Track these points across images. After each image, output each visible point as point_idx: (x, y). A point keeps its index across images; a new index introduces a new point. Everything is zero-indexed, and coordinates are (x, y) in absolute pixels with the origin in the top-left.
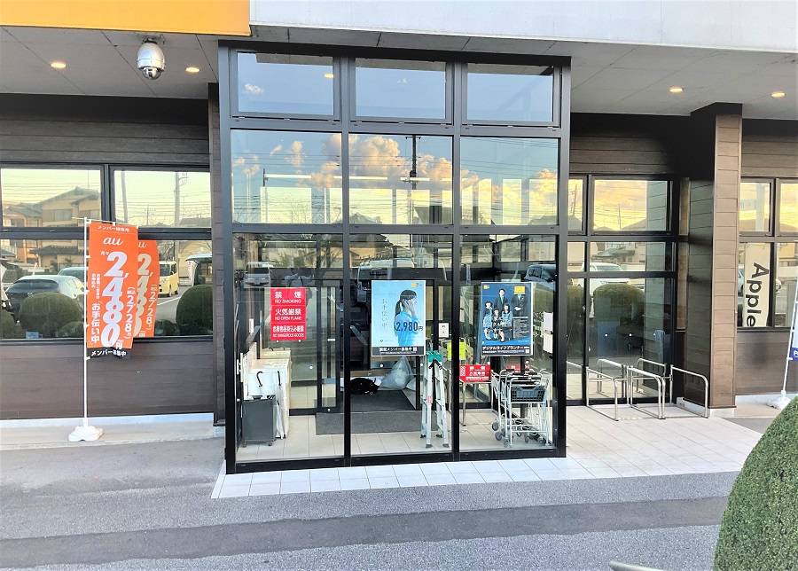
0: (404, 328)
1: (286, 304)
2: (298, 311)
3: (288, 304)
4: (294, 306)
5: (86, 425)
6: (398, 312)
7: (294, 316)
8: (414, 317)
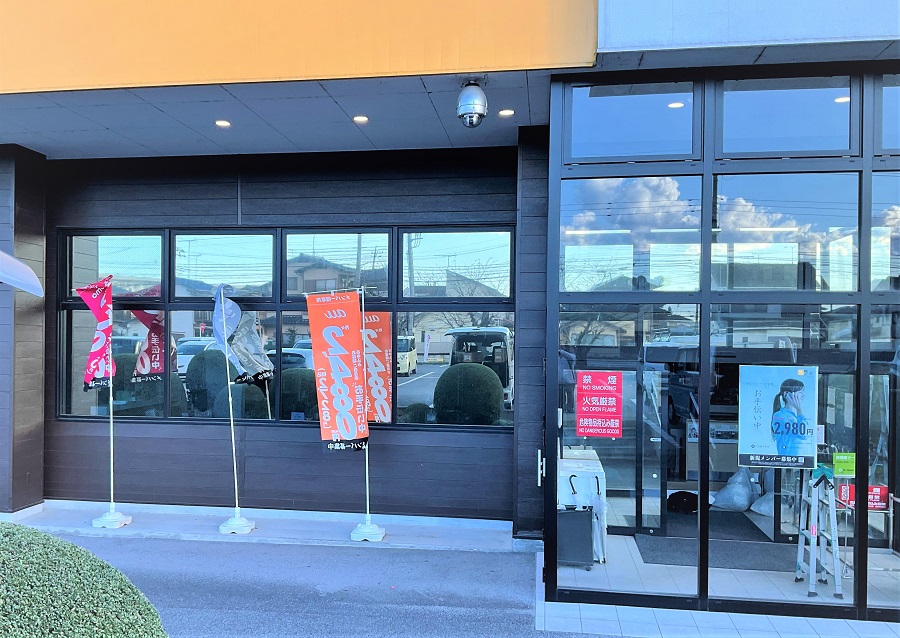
0: (788, 431)
1: (596, 391)
2: (612, 401)
3: (599, 391)
4: (607, 394)
5: (368, 523)
6: (777, 407)
7: (607, 407)
8: (800, 417)
